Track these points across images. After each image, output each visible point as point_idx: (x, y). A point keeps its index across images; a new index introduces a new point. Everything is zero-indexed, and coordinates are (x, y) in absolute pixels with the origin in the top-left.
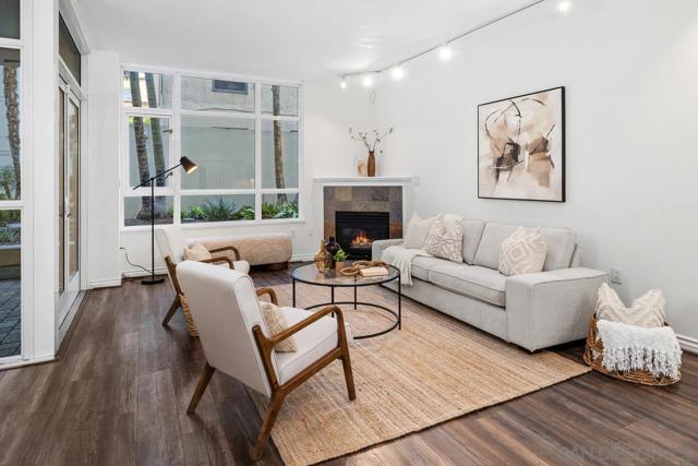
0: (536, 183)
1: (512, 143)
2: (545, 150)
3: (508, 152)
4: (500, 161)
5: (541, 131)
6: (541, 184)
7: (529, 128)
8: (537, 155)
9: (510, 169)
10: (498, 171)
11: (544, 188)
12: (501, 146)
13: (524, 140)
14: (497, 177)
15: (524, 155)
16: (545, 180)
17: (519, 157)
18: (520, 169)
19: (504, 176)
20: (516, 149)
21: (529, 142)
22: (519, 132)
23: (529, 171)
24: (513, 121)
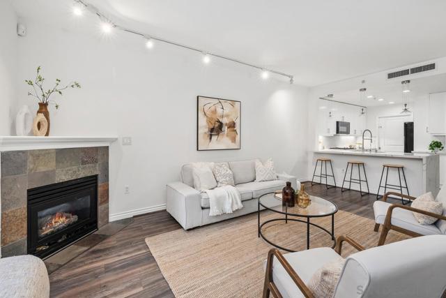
0: (230, 141)
1: (219, 121)
2: (234, 127)
3: (217, 125)
4: (212, 130)
5: (232, 118)
6: (232, 142)
7: (227, 116)
8: (231, 129)
9: (218, 134)
10: (211, 135)
11: (233, 144)
12: (213, 122)
13: (225, 121)
14: (211, 138)
15: (225, 129)
16: (234, 140)
17: (223, 130)
18: (223, 135)
19: (214, 138)
20: (221, 124)
21: (228, 122)
22: (222, 117)
23: (227, 136)
24: (219, 111)
